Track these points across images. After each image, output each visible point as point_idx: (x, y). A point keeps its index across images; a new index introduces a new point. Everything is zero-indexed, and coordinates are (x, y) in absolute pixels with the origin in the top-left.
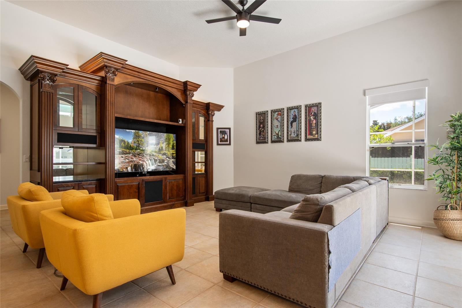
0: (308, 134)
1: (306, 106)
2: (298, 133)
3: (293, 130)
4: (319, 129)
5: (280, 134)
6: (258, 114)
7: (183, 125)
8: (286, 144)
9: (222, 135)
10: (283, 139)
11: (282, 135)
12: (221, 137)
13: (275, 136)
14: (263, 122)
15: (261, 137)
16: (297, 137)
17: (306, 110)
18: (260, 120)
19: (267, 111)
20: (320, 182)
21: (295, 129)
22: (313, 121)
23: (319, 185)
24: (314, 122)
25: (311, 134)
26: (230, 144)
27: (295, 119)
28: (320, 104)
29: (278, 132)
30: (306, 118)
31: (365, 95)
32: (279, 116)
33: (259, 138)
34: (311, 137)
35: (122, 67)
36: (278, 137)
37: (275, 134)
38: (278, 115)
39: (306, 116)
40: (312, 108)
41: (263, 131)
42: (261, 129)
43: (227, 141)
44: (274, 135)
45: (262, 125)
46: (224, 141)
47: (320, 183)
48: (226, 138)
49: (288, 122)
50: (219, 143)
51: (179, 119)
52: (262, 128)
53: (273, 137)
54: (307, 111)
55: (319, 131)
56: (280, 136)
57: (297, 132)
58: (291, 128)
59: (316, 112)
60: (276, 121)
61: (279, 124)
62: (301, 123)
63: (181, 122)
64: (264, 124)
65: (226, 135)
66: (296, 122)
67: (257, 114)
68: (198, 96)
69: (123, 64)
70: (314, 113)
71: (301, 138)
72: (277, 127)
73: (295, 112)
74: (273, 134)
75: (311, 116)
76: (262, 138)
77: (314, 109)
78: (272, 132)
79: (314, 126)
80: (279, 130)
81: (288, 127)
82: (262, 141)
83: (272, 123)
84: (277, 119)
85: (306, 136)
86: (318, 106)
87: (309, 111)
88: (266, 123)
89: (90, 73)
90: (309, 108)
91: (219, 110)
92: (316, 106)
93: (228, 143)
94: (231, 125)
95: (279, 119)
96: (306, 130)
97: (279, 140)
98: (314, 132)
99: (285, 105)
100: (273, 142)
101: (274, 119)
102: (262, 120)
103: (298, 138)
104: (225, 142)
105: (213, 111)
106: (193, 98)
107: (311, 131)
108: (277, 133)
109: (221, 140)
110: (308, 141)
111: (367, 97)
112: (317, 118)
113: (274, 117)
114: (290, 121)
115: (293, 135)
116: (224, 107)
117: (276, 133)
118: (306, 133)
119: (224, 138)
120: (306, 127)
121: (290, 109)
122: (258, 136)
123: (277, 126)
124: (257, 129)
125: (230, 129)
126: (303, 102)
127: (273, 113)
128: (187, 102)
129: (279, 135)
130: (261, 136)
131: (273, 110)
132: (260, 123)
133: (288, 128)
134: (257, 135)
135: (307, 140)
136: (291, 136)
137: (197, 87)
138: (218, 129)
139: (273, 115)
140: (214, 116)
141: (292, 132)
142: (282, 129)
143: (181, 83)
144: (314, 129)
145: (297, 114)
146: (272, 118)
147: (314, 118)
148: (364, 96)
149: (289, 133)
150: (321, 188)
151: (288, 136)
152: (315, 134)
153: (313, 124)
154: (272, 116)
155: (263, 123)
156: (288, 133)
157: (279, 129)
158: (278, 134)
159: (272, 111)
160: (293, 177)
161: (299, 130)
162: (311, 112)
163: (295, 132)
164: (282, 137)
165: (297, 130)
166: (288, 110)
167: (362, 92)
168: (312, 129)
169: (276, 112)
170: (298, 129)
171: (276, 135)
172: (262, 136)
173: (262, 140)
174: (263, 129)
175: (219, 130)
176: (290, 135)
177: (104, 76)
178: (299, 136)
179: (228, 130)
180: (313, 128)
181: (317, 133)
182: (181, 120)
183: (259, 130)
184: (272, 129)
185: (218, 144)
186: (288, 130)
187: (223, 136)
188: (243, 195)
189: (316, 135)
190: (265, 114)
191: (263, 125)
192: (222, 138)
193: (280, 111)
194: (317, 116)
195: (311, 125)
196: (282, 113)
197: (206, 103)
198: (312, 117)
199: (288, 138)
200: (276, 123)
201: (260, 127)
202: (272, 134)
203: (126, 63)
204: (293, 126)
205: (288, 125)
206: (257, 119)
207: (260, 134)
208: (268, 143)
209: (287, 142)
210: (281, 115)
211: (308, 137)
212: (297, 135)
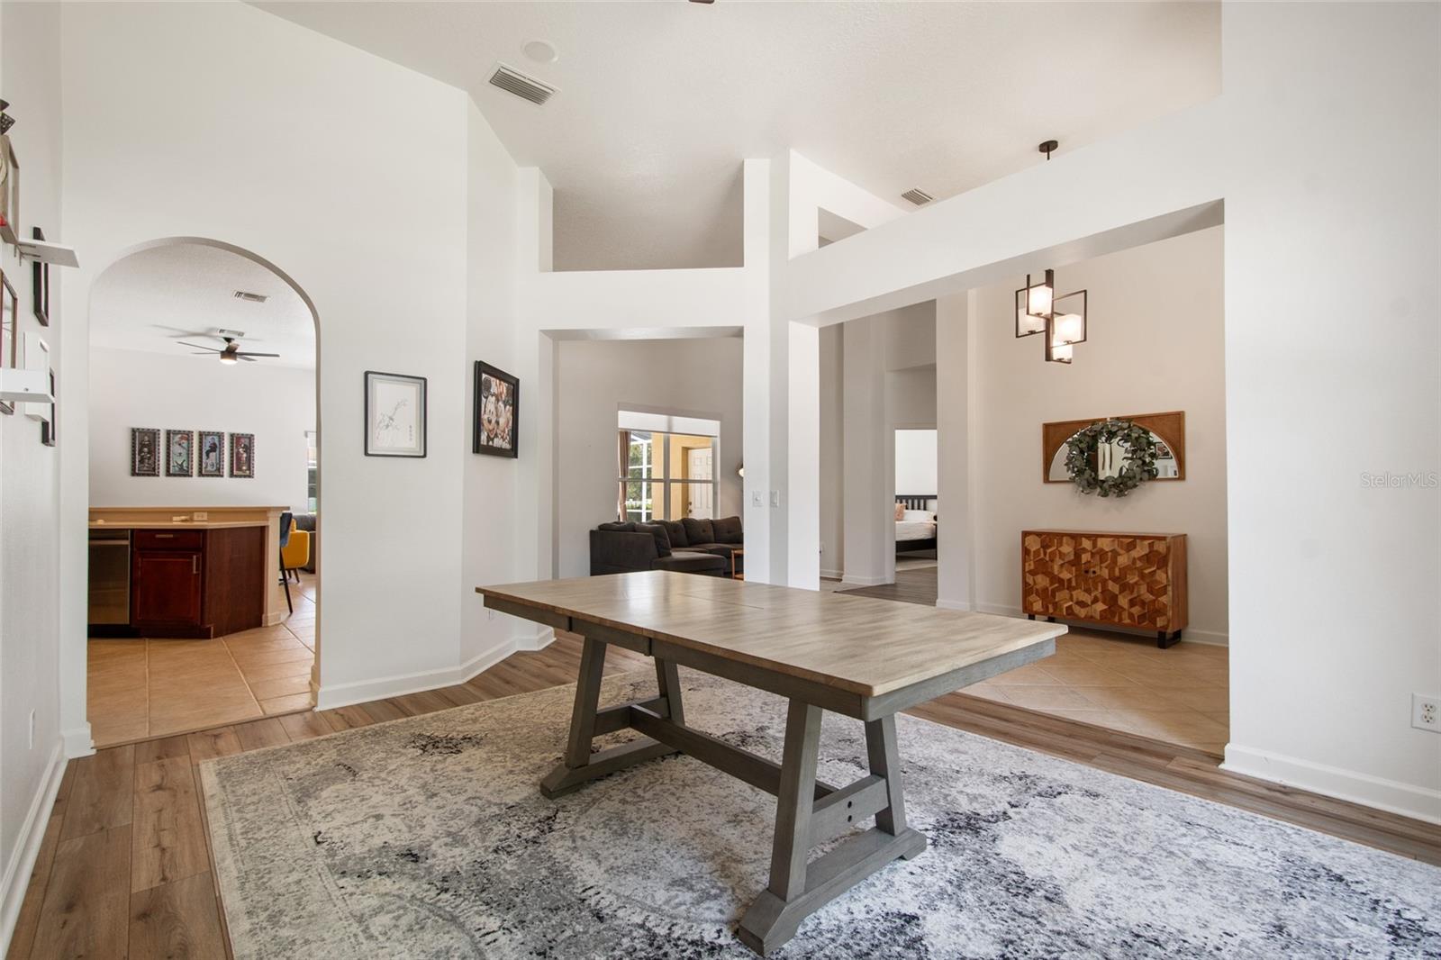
1: (232, 436)
2: (217, 467)
3: (209, 462)
5: (185, 465)
8: (195, 479)
13: (175, 467)
14: (148, 445)
15: (143, 466)
18: (143, 441)
21: (214, 462)
22: (242, 454)
24: (245, 455)
25: (239, 469)
27: (213, 448)
28: (252, 435)
30: (232, 450)
32: (183, 440)
33: (137, 467)
34: (240, 473)
36: (181, 469)
37: (174, 465)
38: (182, 438)
40: (240, 439)
41: (149, 458)
42: (142, 454)
45: (145, 449)
52: (147, 454)
53: (171, 468)
56: (185, 468)
57: (217, 465)
58: (206, 459)
59: (247, 444)
60: (177, 446)
61: (184, 452)
64: (149, 448)
66: (214, 451)
70: (245, 445)
72: (180, 456)
73: (213, 439)
74: (172, 464)
75: (239, 448)
76: (145, 468)
77: (245, 441)
79: (244, 460)
80: (183, 460)
83: (168, 449)
84: (180, 445)
86: (250, 438)
90: (236, 439)
95: (185, 445)
96: (232, 464)
97: (184, 473)
98: (244, 468)
99: (195, 427)
100: (168, 474)
101: (173, 443)
102: (146, 442)
107: (239, 466)
108: (180, 463)
111: (309, 439)
112: (248, 451)
113: (173, 440)
114: (205, 450)
115: (209, 468)
117: (176, 462)
122: (136, 464)
123: (180, 454)
124: (134, 454)
126: (227, 429)
131: (170, 430)
132: (142, 446)
134: (134, 462)
135: (232, 475)
136: (206, 469)
139: (172, 437)
141: (207, 464)
144: (243, 464)
145: (217, 443)
147: (243, 451)
148: (304, 438)
149: (204, 465)
152: (246, 470)
153: (241, 457)
156: (200, 465)
157: (185, 457)
158: (182, 465)
159: (168, 433)
162: (239, 443)
163: (212, 465)
165: (217, 462)
167: (303, 434)
168: (241, 464)
169: (178, 434)
171: (177, 466)
172: (146, 465)
173: (146, 471)
181: (249, 469)
183: (139, 455)
184: (168, 456)
189: (248, 472)
190: (155, 434)
193: (187, 435)
194: (249, 449)
195: (239, 459)
198: (241, 449)
200: (175, 449)
201: (141, 451)
204: (210, 456)
206: (134, 439)
207: (141, 461)
209: (199, 476)
210: (188, 440)
211: (235, 473)
212: (218, 469)
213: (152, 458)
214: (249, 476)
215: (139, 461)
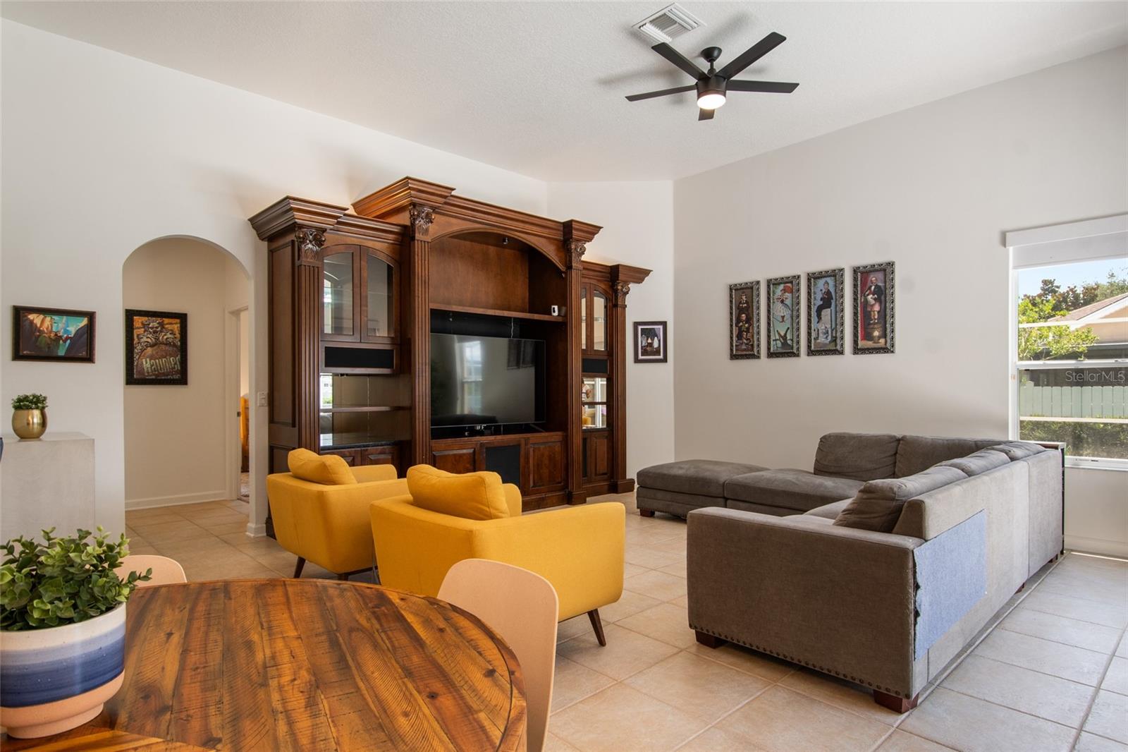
0: (859, 338)
1: (855, 270)
2: (834, 335)
3: (822, 327)
4: (888, 326)
6: (735, 290)
7: (560, 319)
8: (804, 361)
9: (647, 340)
10: (798, 349)
11: (795, 340)
12: (643, 344)
13: (778, 342)
14: (747, 308)
15: (742, 344)
16: (833, 344)
17: (855, 279)
18: (740, 303)
19: (758, 283)
20: (893, 453)
21: (829, 326)
22: (873, 306)
23: (890, 458)
24: (877, 308)
25: (868, 336)
26: (665, 360)
27: (827, 301)
28: (891, 264)
29: (784, 332)
30: (855, 300)
31: (1004, 243)
32: (787, 294)
33: (736, 345)
34: (870, 344)
35: (446, 203)
36: (785, 344)
37: (777, 337)
38: (784, 290)
39: (855, 293)
40: (872, 276)
41: (748, 329)
42: (741, 324)
43: (657, 352)
44: (776, 340)
45: (743, 315)
46: (652, 353)
47: (892, 456)
48: (656, 345)
49: (809, 307)
50: (640, 357)
51: (553, 307)
52: (746, 323)
53: (772, 343)
54: (859, 283)
55: (888, 330)
56: (789, 342)
57: (834, 332)
58: (818, 322)
59: (880, 284)
60: (781, 305)
61: (787, 313)
62: (842, 310)
63: (556, 314)
64: (749, 313)
65: (656, 338)
66: (830, 307)
67: (731, 289)
68: (594, 253)
69: (445, 197)
70: (877, 286)
71: (842, 345)
72: (783, 321)
73: (828, 284)
74: (772, 338)
75: (868, 295)
76: (744, 347)
77: (876, 279)
78: (769, 331)
79: (876, 317)
80: (788, 328)
81: (809, 321)
82: (745, 353)
83: (769, 311)
84: (782, 302)
85: (856, 342)
86: (885, 270)
87: (864, 283)
88: (755, 310)
89: (374, 217)
90: (862, 274)
91: (640, 280)
92: (880, 270)
93: (661, 357)
94: (667, 315)
95: (788, 302)
96: (855, 328)
97: (787, 351)
98: (876, 333)
99: (801, 268)
100: (771, 355)
101: (775, 300)
102: (744, 303)
103: (836, 346)
104: (655, 355)
105: (626, 283)
106: (584, 258)
107: (869, 330)
108: (782, 334)
109: (645, 350)
110: (862, 354)
111: (1011, 249)
112: (883, 298)
113: (776, 296)
114: (816, 307)
115: (822, 339)
116: (651, 273)
117: (779, 334)
118: (855, 335)
119: (651, 345)
120: (855, 321)
121: (816, 278)
122: (734, 341)
123: (783, 317)
124: (731, 326)
125: (664, 324)
126: (848, 260)
127: (771, 286)
128: (570, 267)
129: (788, 338)
130: (741, 342)
131: (771, 280)
132: (741, 310)
133: (811, 323)
134: (731, 338)
135: (857, 350)
136: (819, 341)
137: (592, 231)
138: (636, 324)
139: (773, 292)
140: (627, 296)
141: (820, 331)
142: (795, 325)
143: (559, 224)
144: (876, 326)
145: (832, 290)
146: (769, 299)
147: (875, 299)
148: (1003, 247)
149: (814, 335)
150: (895, 466)
151: (809, 341)
152: (879, 338)
153: (872, 313)
154: (769, 293)
155: (747, 310)
156: (809, 334)
157: (788, 324)
158: (785, 337)
159: (769, 282)
160: (824, 440)
161: (838, 327)
162: (869, 284)
163: (827, 333)
164: (795, 345)
165: (833, 326)
166: (809, 280)
167: (996, 238)
168: (872, 326)
169: (779, 284)
170: (836, 325)
171: (779, 340)
172: (745, 341)
173: (745, 350)
174: (747, 325)
175: (640, 327)
176: (816, 339)
177: (408, 223)
178: (838, 341)
179: (661, 327)
180: (875, 324)
181: (885, 336)
182: (556, 307)
183: (736, 326)
184: (769, 324)
185: (637, 361)
186: (809, 328)
187: (650, 341)
188: (706, 479)
189: (882, 341)
190: (752, 288)
191: (747, 316)
192: (647, 346)
193: (790, 283)
194: (884, 295)
195: (867, 315)
196: (795, 288)
197: (611, 267)
198: (871, 296)
199: (809, 347)
200: (779, 310)
201: (739, 320)
202: (769, 336)
203: (453, 193)
204: (822, 316)
205: (809, 314)
206: (731, 302)
207: (739, 336)
208: (758, 357)
209: (808, 355)
210: (792, 292)
211: (861, 344)
212: (834, 340)
213: (751, 331)
214: (885, 350)
215: (737, 336)
